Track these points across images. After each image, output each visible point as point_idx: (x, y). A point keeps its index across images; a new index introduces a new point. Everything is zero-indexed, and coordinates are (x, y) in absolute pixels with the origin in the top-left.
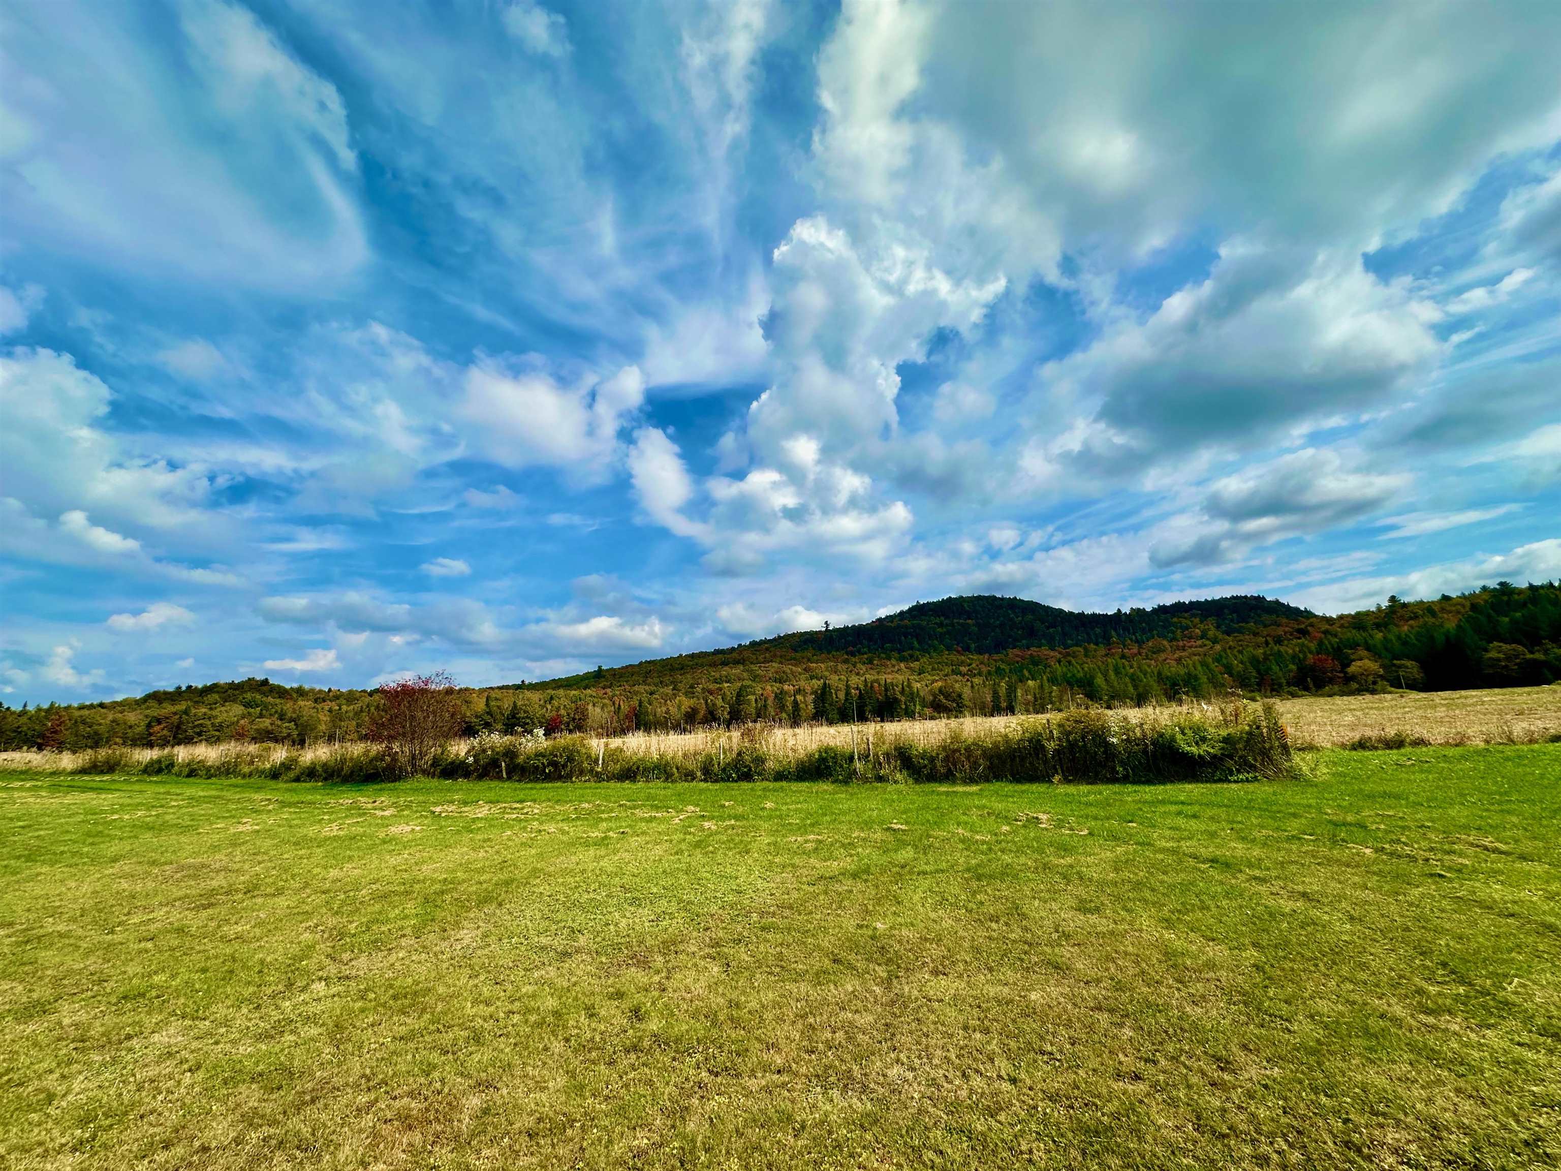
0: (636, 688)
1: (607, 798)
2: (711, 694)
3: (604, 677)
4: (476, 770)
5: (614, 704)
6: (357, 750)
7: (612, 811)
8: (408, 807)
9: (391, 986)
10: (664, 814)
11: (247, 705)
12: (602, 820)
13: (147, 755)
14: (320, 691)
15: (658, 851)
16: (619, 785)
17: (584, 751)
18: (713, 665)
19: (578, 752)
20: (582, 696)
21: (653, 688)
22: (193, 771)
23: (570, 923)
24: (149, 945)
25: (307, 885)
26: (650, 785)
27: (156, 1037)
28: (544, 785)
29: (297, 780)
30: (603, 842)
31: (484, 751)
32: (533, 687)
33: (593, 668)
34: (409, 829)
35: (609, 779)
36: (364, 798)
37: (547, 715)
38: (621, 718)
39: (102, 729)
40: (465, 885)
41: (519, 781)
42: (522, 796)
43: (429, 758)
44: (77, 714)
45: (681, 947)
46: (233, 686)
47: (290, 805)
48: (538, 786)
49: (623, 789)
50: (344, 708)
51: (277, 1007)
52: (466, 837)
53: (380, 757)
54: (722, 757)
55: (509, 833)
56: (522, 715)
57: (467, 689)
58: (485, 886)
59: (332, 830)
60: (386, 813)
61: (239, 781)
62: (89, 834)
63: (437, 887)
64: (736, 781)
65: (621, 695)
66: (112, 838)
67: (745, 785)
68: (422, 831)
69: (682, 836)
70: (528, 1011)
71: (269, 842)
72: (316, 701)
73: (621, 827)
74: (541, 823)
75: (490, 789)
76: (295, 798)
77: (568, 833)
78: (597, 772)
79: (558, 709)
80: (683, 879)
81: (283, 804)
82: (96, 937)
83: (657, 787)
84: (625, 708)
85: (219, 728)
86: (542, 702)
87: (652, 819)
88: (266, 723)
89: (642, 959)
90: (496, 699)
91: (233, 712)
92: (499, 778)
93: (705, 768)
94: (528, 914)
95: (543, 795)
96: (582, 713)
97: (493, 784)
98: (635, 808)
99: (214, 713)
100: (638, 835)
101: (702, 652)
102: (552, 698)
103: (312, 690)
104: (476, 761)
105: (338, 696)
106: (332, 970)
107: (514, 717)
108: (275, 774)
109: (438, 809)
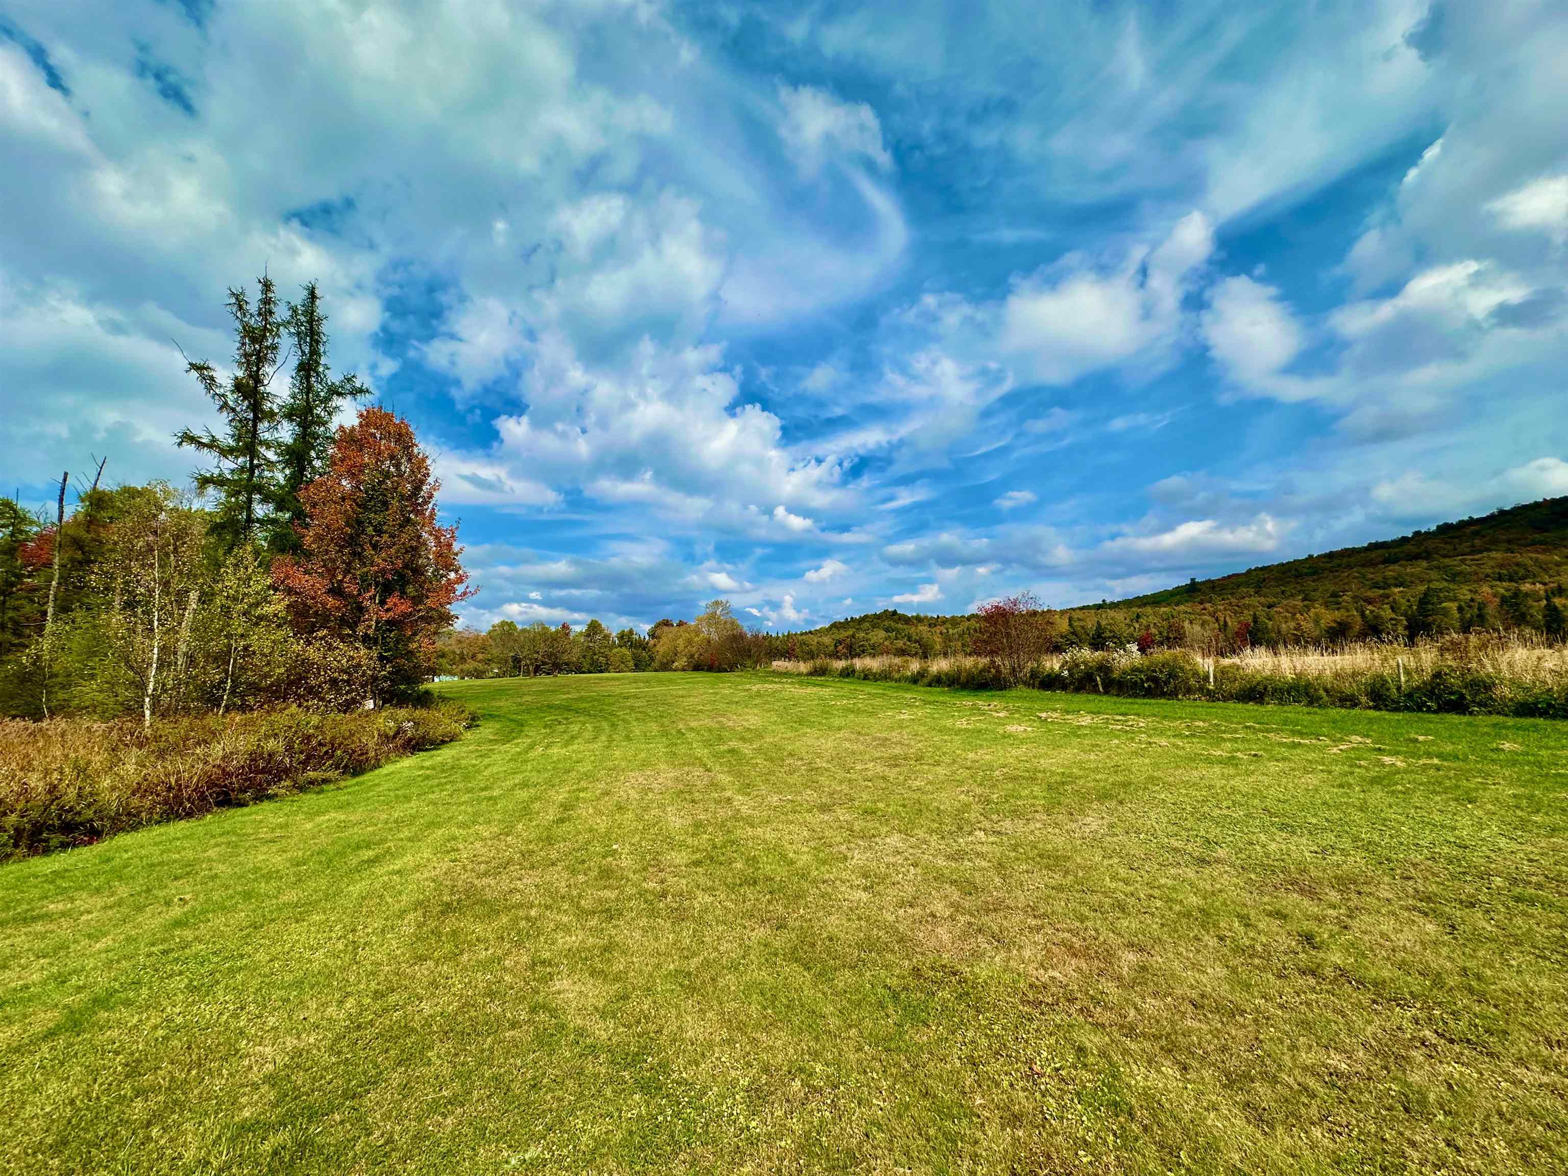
0: (1247, 601)
1: (1227, 719)
2: (1370, 603)
3: (1200, 590)
4: (1071, 683)
5: (1217, 620)
6: (969, 662)
7: (1236, 731)
8: (1018, 711)
9: (1036, 848)
10: (1314, 741)
11: (887, 630)
12: (1224, 740)
13: (840, 664)
14: (932, 618)
15: (1313, 780)
16: (1240, 706)
17: (1188, 668)
18: (1372, 564)
19: (1182, 669)
20: (1175, 613)
21: (1272, 600)
22: (867, 676)
23: (1203, 833)
24: (870, 784)
25: (954, 762)
26: (1285, 708)
27: (888, 840)
28: (1145, 701)
29: (930, 685)
30: (1231, 761)
31: (1077, 665)
32: (1114, 606)
33: (1185, 581)
34: (1022, 729)
35: (1225, 699)
36: (981, 701)
37: (1135, 634)
38: (1230, 636)
39: (814, 648)
40: (1083, 781)
41: (1118, 695)
42: (1123, 710)
43: (1027, 670)
44: (800, 638)
45: (1365, 889)
46: (876, 616)
47: (930, 703)
48: (1139, 701)
49: (1248, 711)
50: (951, 631)
51: (955, 841)
52: (1075, 741)
53: (986, 670)
54: (1403, 679)
55: (1116, 741)
56: (1108, 634)
57: (1049, 611)
58: (1102, 784)
59: (962, 724)
60: (1000, 715)
61: (893, 684)
62: (823, 712)
63: (1058, 778)
64: (1435, 712)
65: (1225, 609)
66: (835, 715)
67: (1454, 718)
68: (1033, 732)
69: (1346, 768)
70: (1169, 900)
71: (922, 728)
72: (930, 625)
73: (1251, 749)
74: (1150, 736)
75: (1089, 701)
76: (932, 699)
77: (1183, 748)
78: (1208, 690)
79: (1148, 628)
80: (1357, 816)
81: (926, 702)
82: (841, 774)
83: (1297, 711)
84: (1232, 624)
85: (873, 647)
86: (1128, 621)
87: (1295, 746)
88: (900, 644)
89: (1307, 888)
90: (1079, 620)
91: (878, 636)
92: (1095, 690)
93: (1373, 692)
94: (1153, 816)
95: (1147, 710)
96: (1177, 631)
97: (1091, 697)
98: (1268, 731)
99: (869, 636)
100: (1277, 760)
101: (1346, 550)
102: (1138, 617)
103: (926, 617)
104: (1071, 675)
105: (945, 621)
106: (986, 824)
107: (1099, 636)
108: (915, 680)
109: (1044, 715)
